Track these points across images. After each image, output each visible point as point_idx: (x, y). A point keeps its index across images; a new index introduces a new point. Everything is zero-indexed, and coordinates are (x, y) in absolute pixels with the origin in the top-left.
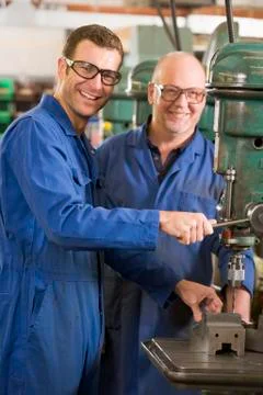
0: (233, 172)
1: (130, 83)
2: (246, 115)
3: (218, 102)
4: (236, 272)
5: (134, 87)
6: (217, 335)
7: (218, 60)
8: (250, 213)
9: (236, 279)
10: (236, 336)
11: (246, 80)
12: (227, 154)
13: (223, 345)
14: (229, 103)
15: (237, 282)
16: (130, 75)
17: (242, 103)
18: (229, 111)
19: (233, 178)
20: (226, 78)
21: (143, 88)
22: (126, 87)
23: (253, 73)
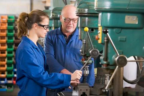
0: (85, 40)
1: (51, 14)
2: (88, 22)
3: (80, 18)
4: (86, 71)
5: (53, 15)
6: (81, 90)
7: (79, 5)
8: (90, 52)
9: (86, 73)
10: (87, 90)
11: (88, 11)
12: (83, 34)
13: (83, 93)
14: (83, 18)
15: (87, 74)
16: (51, 12)
17: (87, 18)
18: (83, 21)
19: (85, 42)
20: (82, 10)
21: (56, 16)
22: (50, 16)
23: (90, 8)
